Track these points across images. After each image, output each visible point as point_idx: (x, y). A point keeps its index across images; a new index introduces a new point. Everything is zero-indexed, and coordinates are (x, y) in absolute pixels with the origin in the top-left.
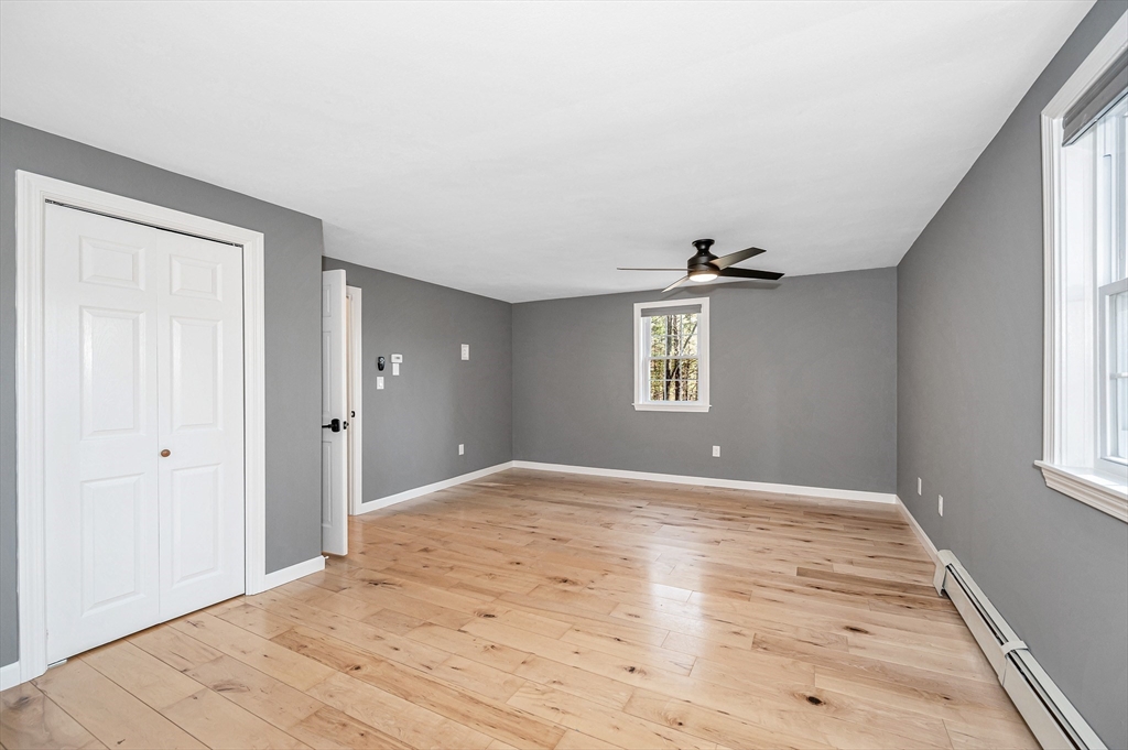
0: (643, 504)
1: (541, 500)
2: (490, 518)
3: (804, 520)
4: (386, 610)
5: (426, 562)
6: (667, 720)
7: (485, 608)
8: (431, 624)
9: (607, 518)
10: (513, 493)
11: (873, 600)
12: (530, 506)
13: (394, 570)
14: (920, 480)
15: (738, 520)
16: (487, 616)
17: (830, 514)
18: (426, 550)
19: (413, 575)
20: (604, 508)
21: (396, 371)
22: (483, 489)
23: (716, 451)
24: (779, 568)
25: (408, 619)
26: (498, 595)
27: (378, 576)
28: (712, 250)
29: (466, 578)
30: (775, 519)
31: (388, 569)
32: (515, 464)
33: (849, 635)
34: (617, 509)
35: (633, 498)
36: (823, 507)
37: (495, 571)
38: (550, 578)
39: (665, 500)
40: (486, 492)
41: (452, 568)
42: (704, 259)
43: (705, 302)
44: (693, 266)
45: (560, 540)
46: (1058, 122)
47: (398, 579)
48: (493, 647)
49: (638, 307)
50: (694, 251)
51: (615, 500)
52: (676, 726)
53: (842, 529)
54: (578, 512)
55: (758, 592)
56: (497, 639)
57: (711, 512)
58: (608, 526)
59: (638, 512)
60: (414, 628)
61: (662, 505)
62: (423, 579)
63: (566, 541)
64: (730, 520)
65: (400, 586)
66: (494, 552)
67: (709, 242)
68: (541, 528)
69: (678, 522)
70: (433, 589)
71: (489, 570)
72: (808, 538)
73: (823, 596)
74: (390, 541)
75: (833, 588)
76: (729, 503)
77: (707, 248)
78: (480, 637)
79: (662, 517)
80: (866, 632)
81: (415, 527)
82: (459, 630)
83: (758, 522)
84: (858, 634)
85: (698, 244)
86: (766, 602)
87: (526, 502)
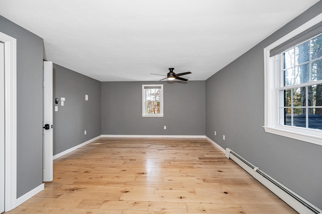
0: (150, 145)
1: (119, 147)
2: (104, 156)
3: (191, 144)
4: (85, 200)
5: (90, 177)
6: (200, 211)
7: (123, 189)
8: (107, 201)
9: (143, 150)
10: (107, 146)
11: (217, 163)
12: (116, 150)
13: (78, 183)
14: (215, 132)
15: (176, 147)
16: (126, 192)
17: (195, 142)
18: (86, 172)
19: (87, 183)
20: (140, 147)
21: (62, 104)
22: (95, 146)
23: (165, 128)
24: (194, 158)
25: (97, 201)
26: (125, 184)
27: (73, 187)
28: (174, 71)
29: (110, 180)
30: (185, 145)
31: (75, 183)
32: (102, 136)
33: (219, 173)
34: (143, 147)
35: (146, 143)
36: (192, 140)
37: (118, 175)
38: (138, 174)
39: (155, 143)
40: (97, 147)
41: (101, 177)
42: (171, 74)
43: (162, 86)
44: (169, 75)
45: (133, 160)
46: (269, 52)
47: (82, 186)
48: (135, 203)
49: (143, 86)
50: (169, 71)
51: (141, 145)
52: (204, 212)
53: (200, 146)
54: (133, 150)
55: (194, 166)
56: (136, 200)
57: (169, 145)
58: (144, 153)
59: (149, 148)
60: (101, 204)
61: (155, 145)
62: (92, 183)
63: (135, 160)
64: (174, 147)
65: (85, 188)
66: (113, 168)
67: (173, 69)
68: (124, 157)
69: (163, 149)
70: (99, 187)
71: (116, 175)
72: (195, 149)
73: (208, 164)
74: (69, 171)
75: (208, 161)
76: (171, 142)
77: (172, 71)
78: (129, 201)
79: (157, 148)
80: (223, 172)
81: (76, 164)
82: (119, 200)
83: (182, 146)
84: (221, 172)
85: (170, 69)
86: (198, 168)
87: (114, 149)
